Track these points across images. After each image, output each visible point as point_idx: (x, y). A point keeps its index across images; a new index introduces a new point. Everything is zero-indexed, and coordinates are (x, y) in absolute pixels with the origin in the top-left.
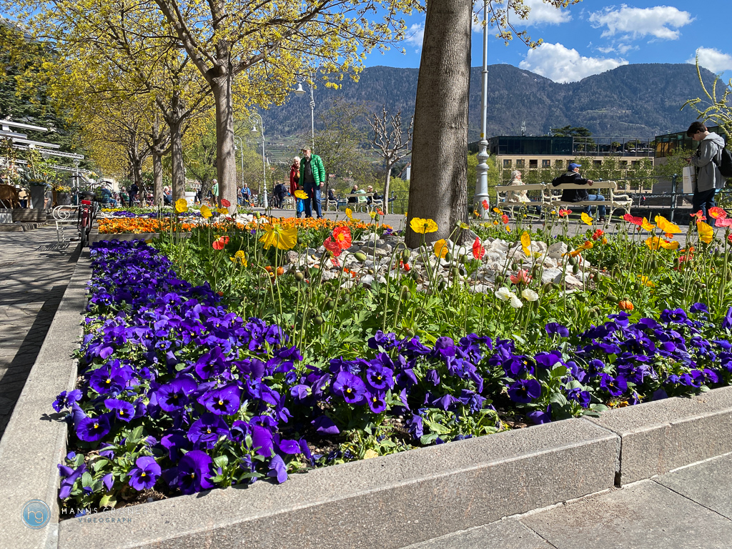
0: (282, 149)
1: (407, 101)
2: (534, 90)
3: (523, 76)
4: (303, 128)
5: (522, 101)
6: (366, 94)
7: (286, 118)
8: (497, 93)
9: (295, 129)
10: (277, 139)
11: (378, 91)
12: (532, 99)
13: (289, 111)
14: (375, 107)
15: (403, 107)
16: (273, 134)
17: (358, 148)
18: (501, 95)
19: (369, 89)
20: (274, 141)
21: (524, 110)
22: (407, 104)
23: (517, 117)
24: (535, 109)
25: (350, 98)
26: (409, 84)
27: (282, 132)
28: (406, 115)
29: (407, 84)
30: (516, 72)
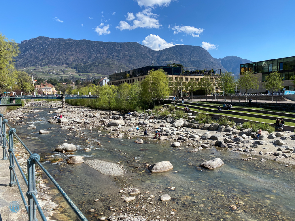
0: (41, 72)
1: (96, 54)
2: (146, 52)
3: (141, 47)
4: (50, 63)
5: (142, 57)
6: (79, 50)
7: (43, 59)
8: (132, 53)
9: (47, 64)
10: (38, 68)
11: (84, 49)
12: (145, 56)
13: (44, 56)
14: (83, 56)
15: (95, 57)
16: (36, 66)
17: (76, 72)
18: (134, 54)
19: (80, 49)
20: (37, 69)
21: (142, 60)
22: (96, 56)
23: (140, 62)
24: (146, 60)
25: (72, 52)
26: (97, 47)
27: (41, 65)
28: (96, 60)
29: (96, 47)
30: (139, 45)
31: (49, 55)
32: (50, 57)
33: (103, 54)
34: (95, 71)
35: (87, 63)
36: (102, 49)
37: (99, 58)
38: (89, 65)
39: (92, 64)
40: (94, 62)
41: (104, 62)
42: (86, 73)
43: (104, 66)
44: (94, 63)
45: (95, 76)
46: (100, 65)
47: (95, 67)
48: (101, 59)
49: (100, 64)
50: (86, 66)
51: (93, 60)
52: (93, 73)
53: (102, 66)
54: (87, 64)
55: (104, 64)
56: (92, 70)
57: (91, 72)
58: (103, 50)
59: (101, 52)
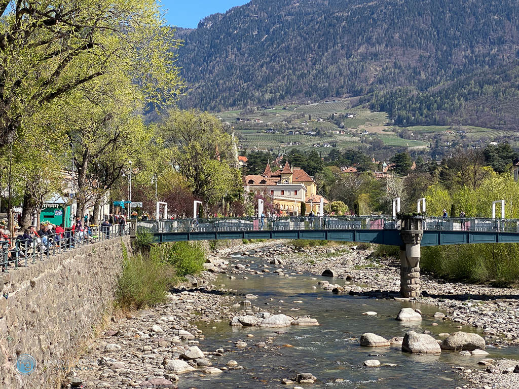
31: (289, 62)
32: (295, 70)
33: (501, 41)
34: (465, 116)
35: (433, 83)
36: (499, 23)
37: (484, 61)
38: (440, 92)
39: (455, 88)
40: (463, 77)
41: (507, 78)
42: (428, 124)
43: (504, 92)
44: (461, 85)
45: (467, 135)
46: (489, 89)
47: (466, 100)
48: (491, 65)
49: (486, 87)
50: (428, 98)
51: (459, 72)
52: (458, 123)
53: (496, 94)
54: (434, 89)
55: (506, 84)
56: (451, 112)
57: (449, 120)
58: (503, 27)
59: (493, 36)
